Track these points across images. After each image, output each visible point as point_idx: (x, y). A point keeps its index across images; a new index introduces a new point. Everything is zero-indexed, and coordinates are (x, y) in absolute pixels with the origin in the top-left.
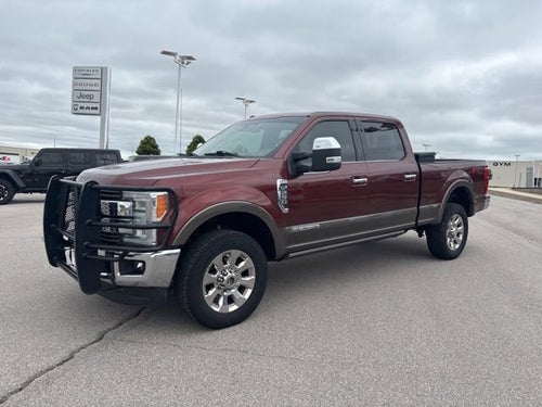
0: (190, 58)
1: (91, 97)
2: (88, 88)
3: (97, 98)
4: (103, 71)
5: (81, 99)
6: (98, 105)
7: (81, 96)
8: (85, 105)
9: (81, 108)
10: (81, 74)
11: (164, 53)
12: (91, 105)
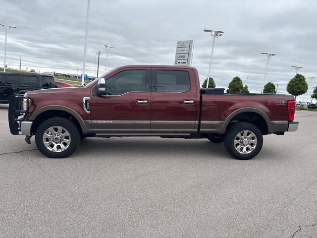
0: (220, 32)
1: (183, 57)
2: (183, 52)
3: (186, 58)
4: (191, 42)
5: (180, 58)
6: (186, 61)
7: (180, 57)
8: (180, 61)
9: (179, 63)
10: (181, 45)
11: (205, 31)
12: (183, 61)
